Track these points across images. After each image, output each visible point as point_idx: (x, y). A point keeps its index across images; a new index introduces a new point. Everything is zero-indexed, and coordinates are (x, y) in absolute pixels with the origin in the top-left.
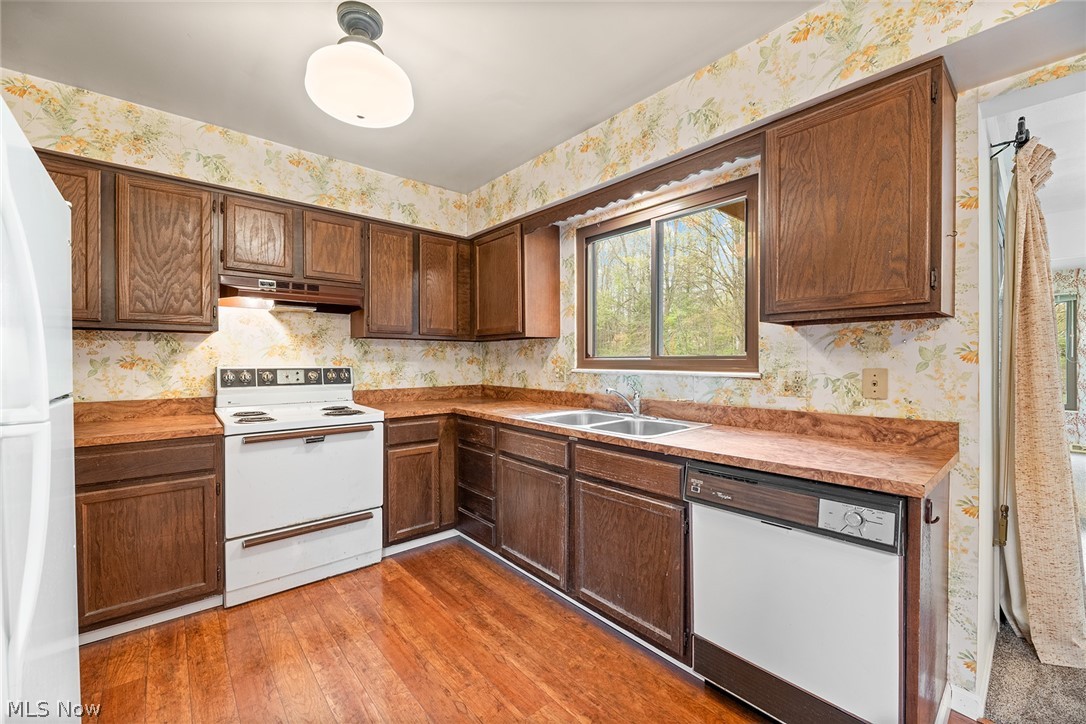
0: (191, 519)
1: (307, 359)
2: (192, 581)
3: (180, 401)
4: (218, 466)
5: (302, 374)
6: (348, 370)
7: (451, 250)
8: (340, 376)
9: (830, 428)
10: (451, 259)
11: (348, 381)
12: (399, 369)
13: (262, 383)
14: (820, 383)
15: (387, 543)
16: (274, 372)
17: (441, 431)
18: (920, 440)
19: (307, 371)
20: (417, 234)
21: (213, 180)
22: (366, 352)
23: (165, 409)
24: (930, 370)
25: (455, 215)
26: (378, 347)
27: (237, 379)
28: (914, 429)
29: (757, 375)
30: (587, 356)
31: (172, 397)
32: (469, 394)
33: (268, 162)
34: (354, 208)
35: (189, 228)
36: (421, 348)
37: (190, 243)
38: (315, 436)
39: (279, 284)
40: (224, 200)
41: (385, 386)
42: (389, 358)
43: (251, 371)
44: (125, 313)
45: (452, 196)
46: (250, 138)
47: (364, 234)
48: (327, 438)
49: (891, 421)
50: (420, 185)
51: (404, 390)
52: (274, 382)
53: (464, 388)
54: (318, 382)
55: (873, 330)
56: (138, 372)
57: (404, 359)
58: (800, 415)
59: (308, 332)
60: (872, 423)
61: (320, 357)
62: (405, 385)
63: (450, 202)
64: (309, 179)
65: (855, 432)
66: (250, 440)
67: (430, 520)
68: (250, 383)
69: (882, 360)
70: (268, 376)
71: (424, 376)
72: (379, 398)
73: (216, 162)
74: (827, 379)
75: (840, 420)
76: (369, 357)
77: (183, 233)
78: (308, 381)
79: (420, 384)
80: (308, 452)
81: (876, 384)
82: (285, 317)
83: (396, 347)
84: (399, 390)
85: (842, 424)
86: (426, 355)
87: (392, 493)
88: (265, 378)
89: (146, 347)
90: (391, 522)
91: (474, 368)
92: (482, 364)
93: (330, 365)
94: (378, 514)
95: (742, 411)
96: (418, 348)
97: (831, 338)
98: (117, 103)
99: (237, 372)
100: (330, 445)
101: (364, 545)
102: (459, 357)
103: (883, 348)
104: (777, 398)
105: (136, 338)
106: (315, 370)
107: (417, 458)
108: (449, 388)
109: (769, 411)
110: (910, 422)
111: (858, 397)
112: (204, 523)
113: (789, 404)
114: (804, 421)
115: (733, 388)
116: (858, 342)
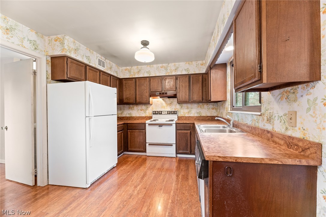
0: (141, 138)
1: (169, 109)
2: (142, 149)
3: (148, 117)
4: (145, 129)
5: (167, 112)
6: (176, 111)
7: (201, 77)
8: (174, 113)
9: (277, 140)
10: (201, 80)
11: (176, 114)
12: (190, 111)
13: (159, 114)
14: (276, 118)
15: (177, 153)
16: (162, 112)
17: (191, 128)
18: (303, 151)
19: (168, 111)
20: (189, 76)
21: (148, 76)
22: (182, 107)
23: (146, 118)
24: (311, 112)
25: (201, 67)
26: (185, 105)
27: (155, 113)
28: (300, 144)
29: (259, 113)
30: (233, 107)
31: (147, 116)
32: (212, 118)
33: (157, 69)
34: (174, 74)
35: (145, 85)
36: (197, 105)
37: (146, 88)
38: (161, 125)
39: (160, 93)
40: (150, 79)
41: (186, 115)
42: (188, 108)
43: (158, 111)
44: (138, 100)
45: (200, 62)
46: (154, 65)
47: (176, 79)
48: (163, 126)
49: (294, 138)
50: (190, 63)
51: (191, 116)
52: (161, 114)
53: (210, 116)
54: (170, 114)
55: (292, 91)
56: (142, 112)
57: (192, 108)
58: (268, 132)
59: (169, 103)
60: (287, 138)
61: (171, 108)
62: (192, 115)
63: (199, 64)
64: (164, 70)
65: (282, 142)
66: (149, 125)
67: (188, 151)
68: (157, 114)
69: (295, 106)
70: (160, 112)
71: (198, 113)
72: (185, 118)
73: (149, 72)
74: (278, 116)
76: (182, 108)
77: (145, 87)
78: (168, 114)
79: (196, 115)
80: (159, 128)
81: (292, 117)
82: (165, 100)
83: (189, 105)
84: (190, 116)
85: (278, 138)
86: (198, 107)
87: (178, 141)
88: (160, 113)
89: (144, 107)
90: (178, 148)
91: (214, 111)
92: (216, 109)
93: (173, 110)
94: (174, 145)
95: (255, 128)
96: (195, 105)
97: (280, 96)
98: (136, 67)
99: (155, 112)
100: (164, 128)
101: (171, 151)
102: (209, 108)
103: (295, 101)
104: (266, 124)
105: (142, 106)
106: (169, 111)
107: (184, 134)
108: (205, 116)
110: (300, 140)
111: (287, 125)
112: (143, 139)
113: (269, 127)
114: (269, 135)
115: (256, 119)
116: (287, 98)
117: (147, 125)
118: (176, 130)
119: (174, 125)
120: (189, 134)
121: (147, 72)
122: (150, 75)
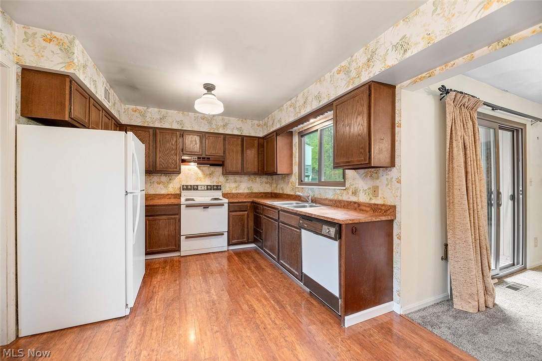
0: (172, 228)
1: (208, 182)
3: (171, 194)
4: (179, 214)
5: (206, 186)
6: (220, 186)
7: (256, 142)
8: (218, 188)
9: (364, 208)
10: (256, 145)
11: (221, 190)
12: (239, 186)
13: (194, 189)
14: (361, 191)
15: (229, 245)
16: (197, 186)
17: (249, 208)
18: (385, 212)
19: (207, 186)
20: (243, 138)
21: (180, 128)
22: (227, 179)
23: (168, 197)
24: (389, 187)
25: (257, 129)
26: (231, 178)
27: (187, 188)
28: (383, 208)
29: (344, 188)
30: (302, 181)
31: (169, 193)
32: (265, 195)
33: (195, 120)
34: (221, 131)
35: (174, 143)
36: (247, 178)
37: (174, 147)
38: (206, 206)
39: (198, 158)
40: (182, 133)
41: (234, 192)
42: (235, 182)
43: (191, 186)
44: (158, 169)
45: (256, 122)
47: (224, 139)
48: (210, 207)
49: (378, 205)
50: (244, 120)
51: (240, 193)
52: (197, 189)
53: (263, 193)
54: (211, 190)
55: (375, 171)
56: (161, 186)
57: (241, 182)
58: (355, 203)
59: (208, 173)
60: (373, 206)
61: (212, 181)
62: (241, 191)
64: (207, 123)
65: (368, 209)
66: (188, 206)
67: (244, 239)
68: (191, 190)
69: (377, 182)
70: (196, 187)
71: (248, 188)
72: (231, 196)
73: (180, 122)
74: (363, 190)
75: (365, 205)
76: (228, 181)
77: (172, 144)
78: (207, 189)
79: (247, 191)
80: (204, 211)
81: (375, 191)
82: (201, 168)
83: (238, 178)
84: (238, 193)
85: (365, 206)
86: (249, 181)
87: (231, 228)
88: (195, 188)
89: (164, 178)
90: (230, 237)
91: (268, 185)
92: (271, 184)
93: (215, 184)
94: (226, 234)
95: (340, 201)
96: (246, 178)
97: (364, 175)
99: (187, 186)
100: (211, 210)
101: (221, 243)
102: (262, 182)
103: (378, 178)
104: (350, 197)
105: (161, 176)
106: (210, 186)
107: (240, 216)
108: (258, 193)
109: (347, 201)
110: (383, 205)
111: (371, 196)
112: (175, 230)
113: (354, 199)
114: (356, 205)
115: (339, 193)
116: (371, 176)
117: (183, 207)
118: (229, 211)
119: (226, 206)
120: (246, 216)
121: (178, 122)
122: (182, 127)
